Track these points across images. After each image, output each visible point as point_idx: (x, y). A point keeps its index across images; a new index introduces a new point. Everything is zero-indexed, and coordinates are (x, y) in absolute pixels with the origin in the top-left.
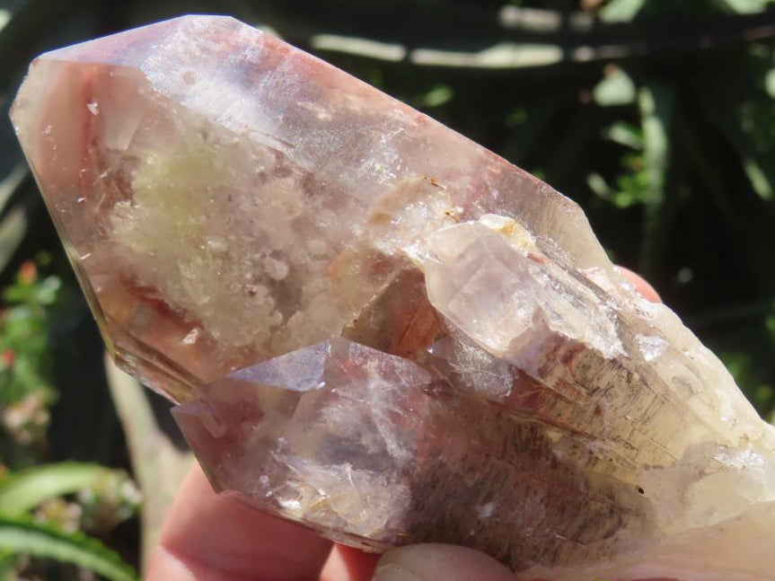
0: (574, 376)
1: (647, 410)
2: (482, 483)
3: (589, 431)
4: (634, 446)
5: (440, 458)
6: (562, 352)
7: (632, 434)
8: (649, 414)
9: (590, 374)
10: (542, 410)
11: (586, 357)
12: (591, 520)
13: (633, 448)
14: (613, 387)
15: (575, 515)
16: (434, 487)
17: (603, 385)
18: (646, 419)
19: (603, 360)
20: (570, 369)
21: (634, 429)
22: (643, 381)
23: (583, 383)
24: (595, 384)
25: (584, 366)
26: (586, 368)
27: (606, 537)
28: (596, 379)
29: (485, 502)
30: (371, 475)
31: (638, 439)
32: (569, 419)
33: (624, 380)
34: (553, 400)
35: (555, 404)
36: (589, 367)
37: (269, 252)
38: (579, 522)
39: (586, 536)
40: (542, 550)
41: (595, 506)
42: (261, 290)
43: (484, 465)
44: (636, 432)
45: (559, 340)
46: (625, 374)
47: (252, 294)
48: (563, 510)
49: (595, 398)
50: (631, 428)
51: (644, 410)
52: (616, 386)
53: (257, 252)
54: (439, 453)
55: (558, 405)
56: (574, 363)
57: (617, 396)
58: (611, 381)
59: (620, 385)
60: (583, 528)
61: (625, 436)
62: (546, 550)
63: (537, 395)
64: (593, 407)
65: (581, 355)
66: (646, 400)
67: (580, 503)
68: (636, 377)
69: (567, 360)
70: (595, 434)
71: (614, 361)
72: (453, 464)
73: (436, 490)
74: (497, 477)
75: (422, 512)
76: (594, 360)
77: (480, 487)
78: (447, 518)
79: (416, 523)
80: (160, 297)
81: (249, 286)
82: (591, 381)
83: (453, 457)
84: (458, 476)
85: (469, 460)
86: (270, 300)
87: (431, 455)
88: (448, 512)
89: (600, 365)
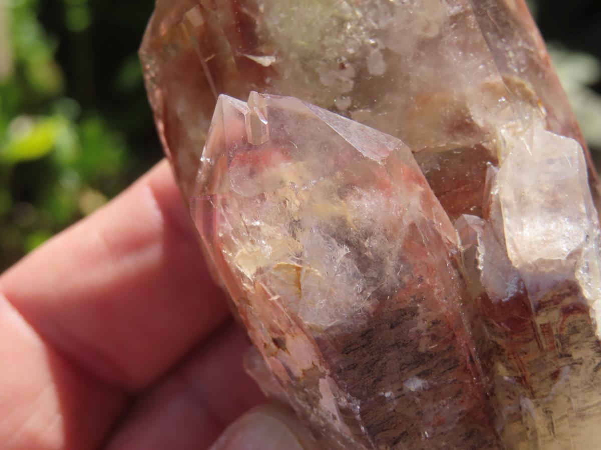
0: (561, 329)
1: (588, 407)
2: (431, 356)
3: (535, 387)
4: (555, 429)
5: (419, 306)
6: (568, 301)
7: (562, 418)
8: (587, 412)
9: (574, 338)
10: (516, 338)
11: (582, 321)
13: (553, 431)
14: (581, 364)
16: (392, 327)
17: (576, 356)
18: (581, 415)
19: (593, 334)
20: (564, 321)
21: (566, 416)
23: (565, 341)
24: (570, 350)
25: (575, 327)
26: (575, 330)
28: (574, 346)
29: (419, 376)
31: (563, 427)
32: (529, 363)
33: (593, 366)
34: (530, 336)
35: (531, 340)
36: (578, 332)
37: (382, 46)
42: (350, 71)
43: (445, 341)
44: (566, 420)
45: (574, 289)
47: (342, 67)
48: (470, 435)
49: (562, 362)
50: (566, 413)
51: (586, 405)
52: (584, 365)
53: (372, 38)
54: (420, 301)
55: (531, 344)
56: (570, 319)
57: (578, 375)
58: (583, 357)
59: (587, 367)
61: (555, 416)
63: (523, 321)
64: (554, 369)
65: (579, 316)
66: (595, 398)
67: (486, 442)
69: (567, 311)
70: (537, 394)
71: (599, 342)
72: (424, 320)
73: (393, 331)
74: (445, 361)
75: (365, 342)
76: (586, 329)
77: (426, 358)
78: (380, 363)
79: (352, 348)
80: (253, 15)
81: (344, 59)
82: (570, 345)
83: (429, 313)
84: (419, 334)
85: (439, 326)
86: (352, 83)
87: (414, 297)
88: (384, 359)
89: (587, 337)
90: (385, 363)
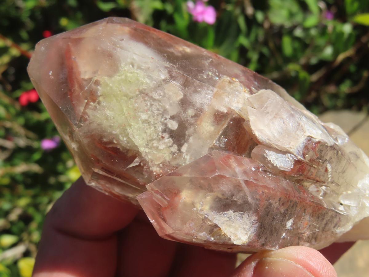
0: (317, 155)
2: (287, 210)
3: (323, 180)
4: (339, 184)
5: (270, 201)
7: (338, 179)
8: (344, 170)
9: (323, 153)
10: (305, 173)
11: (321, 146)
12: (329, 220)
13: (339, 185)
14: (331, 158)
15: (323, 219)
16: (267, 215)
17: (328, 158)
18: (343, 172)
19: (327, 146)
20: (315, 152)
21: (339, 177)
22: (342, 154)
23: (321, 158)
24: (325, 158)
25: (320, 150)
27: (334, 227)
28: (325, 156)
29: (289, 219)
30: (241, 214)
31: (341, 181)
32: (316, 176)
33: (335, 155)
35: (310, 169)
36: (323, 150)
37: (168, 117)
38: (324, 222)
39: (327, 228)
40: (311, 238)
41: (330, 214)
42: (166, 135)
43: (287, 201)
46: (336, 152)
47: (163, 138)
48: (318, 217)
49: (325, 165)
50: (338, 176)
51: (343, 167)
52: (333, 158)
53: (162, 118)
54: (269, 199)
56: (316, 149)
57: (333, 162)
58: (331, 156)
60: (326, 224)
61: (336, 180)
62: (312, 237)
63: (303, 166)
64: (324, 169)
65: (319, 145)
66: (344, 162)
67: (325, 213)
68: (340, 153)
69: (314, 148)
70: (325, 181)
71: (331, 147)
72: (275, 203)
73: (269, 216)
74: (293, 206)
75: (263, 228)
76: (324, 147)
77: (286, 212)
78: (273, 229)
79: (261, 234)
80: (114, 146)
81: (160, 134)
82: (323, 157)
83: (275, 199)
84: (277, 209)
85: (282, 200)
86: (170, 139)
87: (266, 200)
88: (274, 227)
89: (326, 149)
90: (275, 227)
